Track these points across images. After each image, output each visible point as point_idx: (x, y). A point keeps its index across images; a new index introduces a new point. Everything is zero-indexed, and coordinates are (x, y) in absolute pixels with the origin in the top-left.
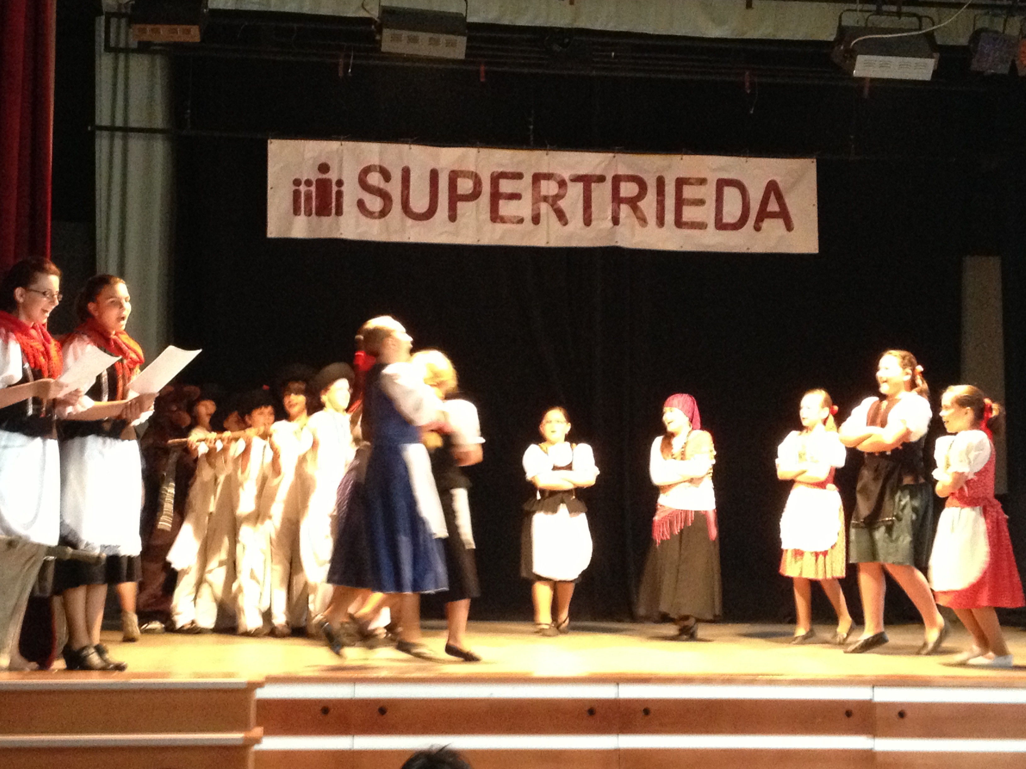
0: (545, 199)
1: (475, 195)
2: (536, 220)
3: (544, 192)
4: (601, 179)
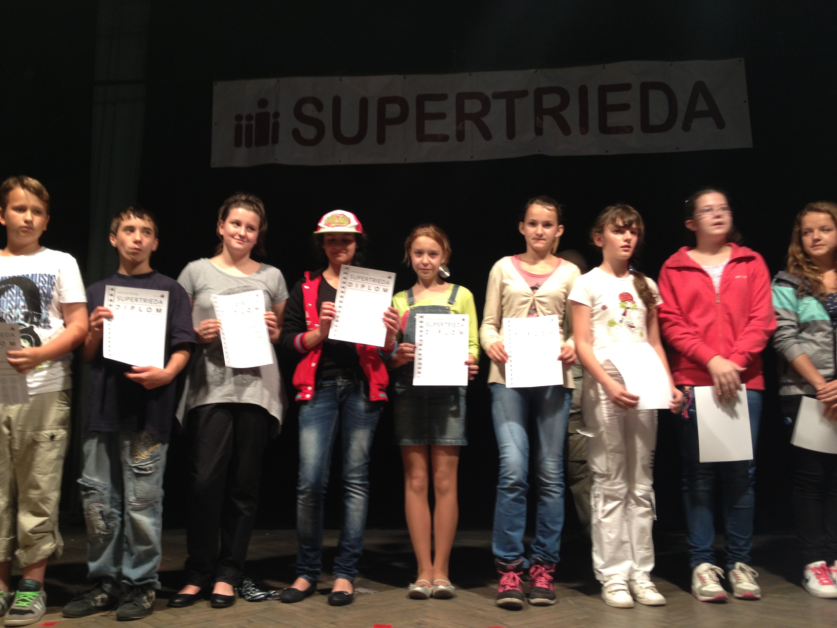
0: (470, 117)
1: (402, 118)
2: (461, 136)
3: (468, 110)
4: (525, 93)
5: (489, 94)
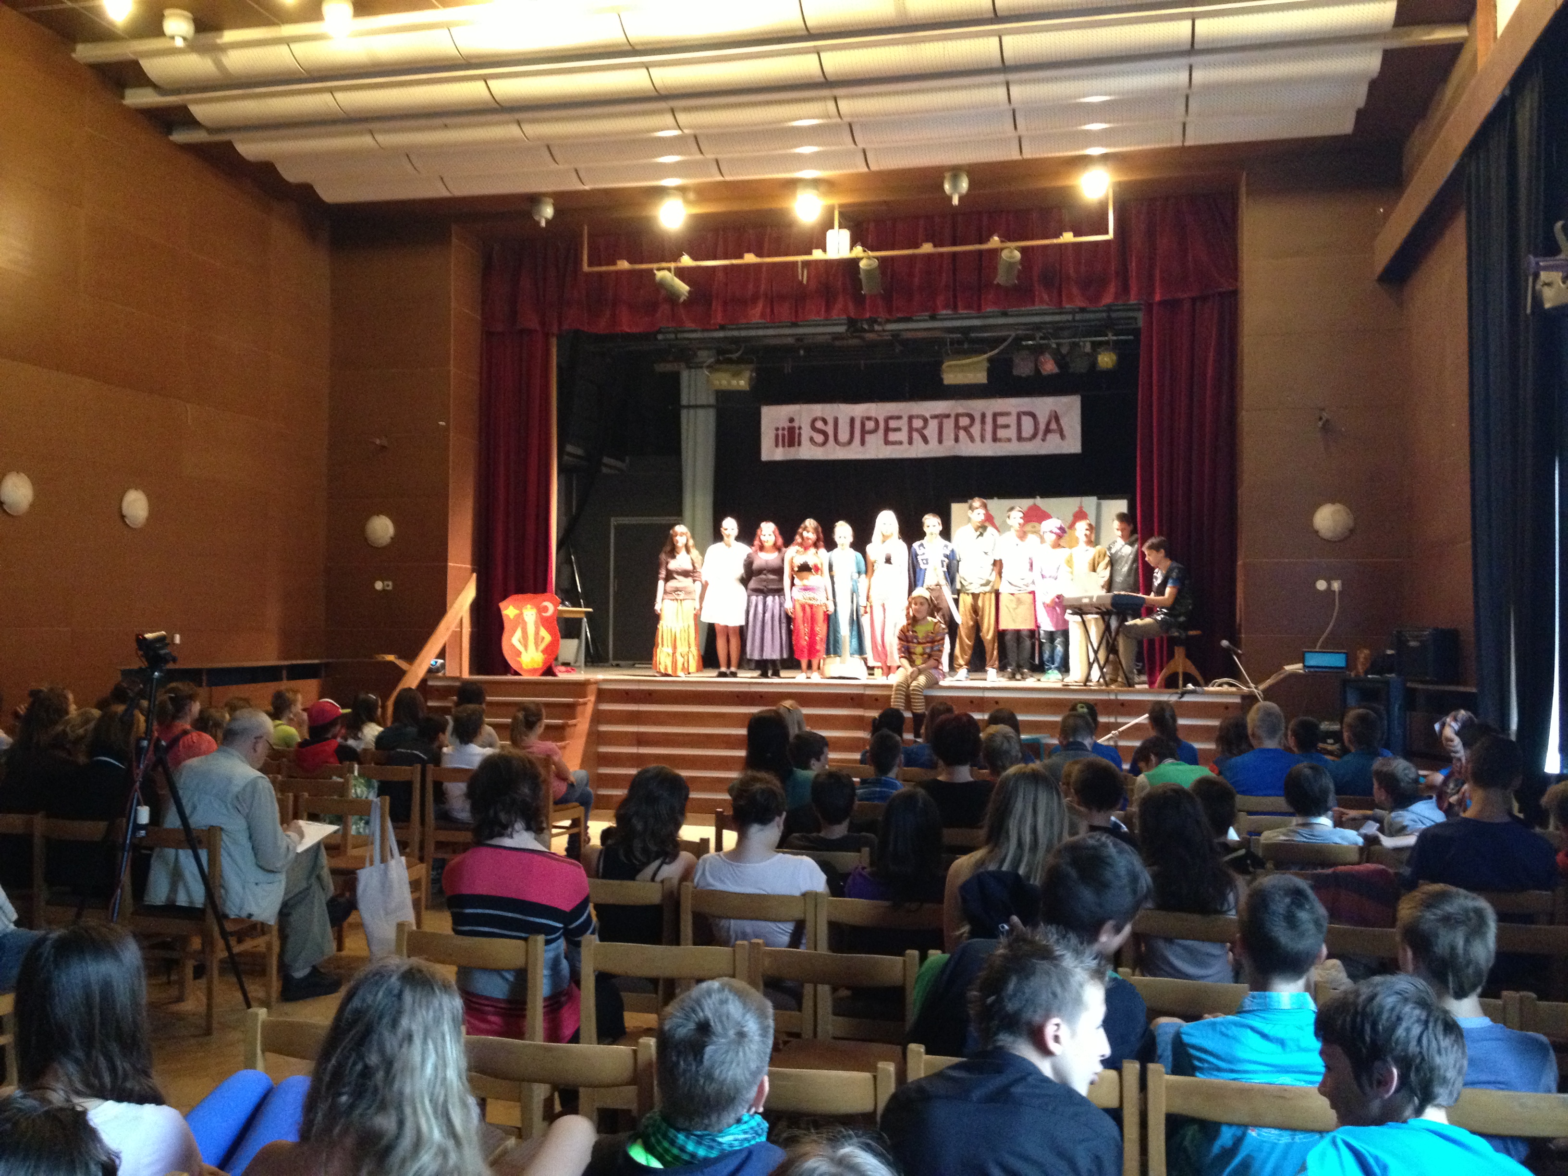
0: (916, 430)
1: (876, 429)
2: (911, 442)
3: (914, 426)
4: (947, 416)
5: (927, 415)
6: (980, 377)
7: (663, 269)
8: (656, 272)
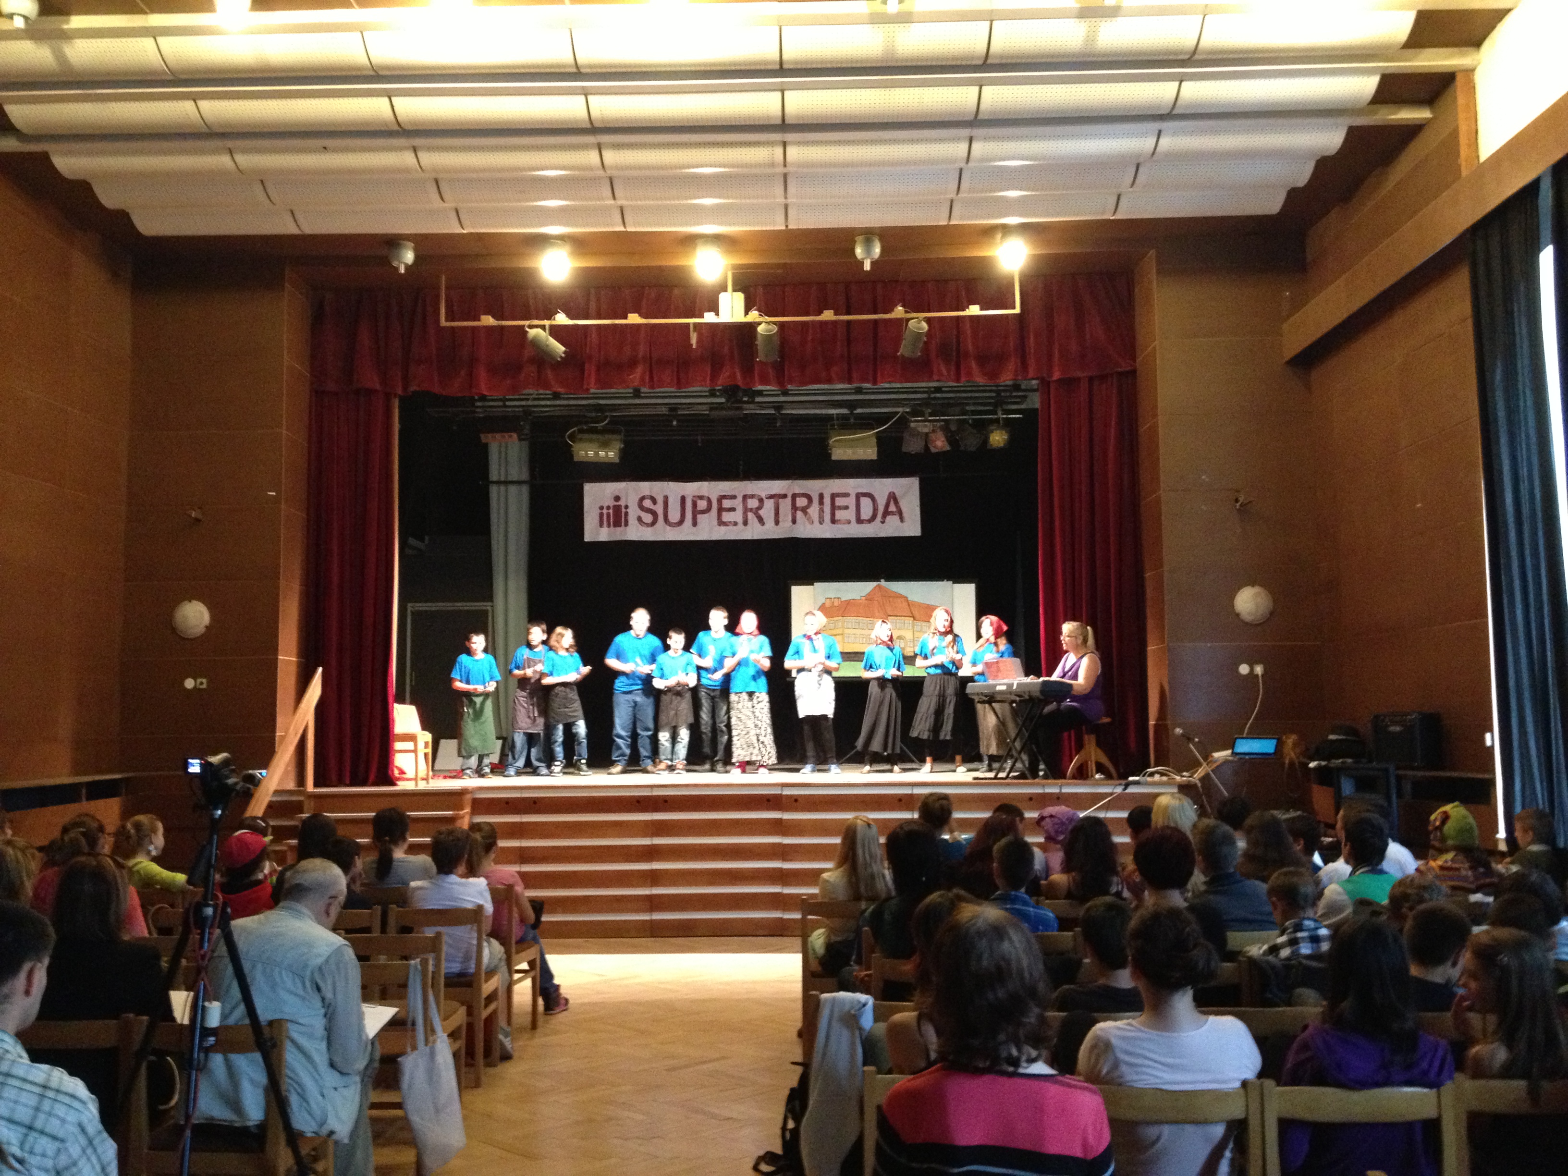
0: (751, 510)
1: (708, 509)
2: (745, 523)
3: (749, 506)
4: (785, 496)
5: (763, 496)
6: (870, 453)
7: (537, 326)
8: (527, 329)
